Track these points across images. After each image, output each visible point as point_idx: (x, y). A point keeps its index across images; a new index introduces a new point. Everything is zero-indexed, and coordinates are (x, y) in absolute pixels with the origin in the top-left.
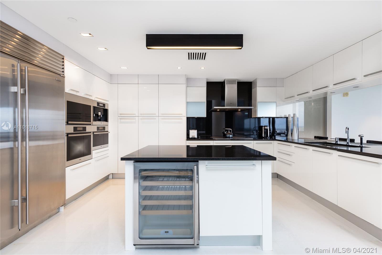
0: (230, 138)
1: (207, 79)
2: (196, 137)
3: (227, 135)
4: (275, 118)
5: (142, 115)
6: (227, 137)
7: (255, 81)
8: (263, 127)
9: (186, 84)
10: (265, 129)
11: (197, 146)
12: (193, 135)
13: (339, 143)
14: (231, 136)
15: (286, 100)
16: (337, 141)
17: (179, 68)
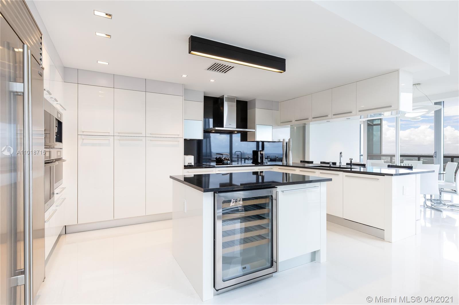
0: (228, 164)
1: (204, 92)
2: (193, 164)
3: (224, 161)
4: (265, 143)
5: (120, 135)
6: (224, 163)
7: (253, 101)
8: (259, 152)
9: (183, 97)
10: (260, 154)
11: (194, 175)
12: (190, 162)
13: (332, 166)
14: (229, 162)
15: (282, 124)
16: (331, 165)
17: (184, 76)
